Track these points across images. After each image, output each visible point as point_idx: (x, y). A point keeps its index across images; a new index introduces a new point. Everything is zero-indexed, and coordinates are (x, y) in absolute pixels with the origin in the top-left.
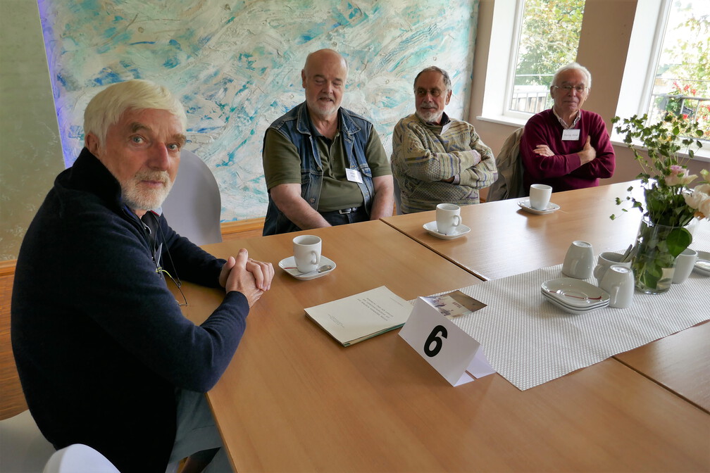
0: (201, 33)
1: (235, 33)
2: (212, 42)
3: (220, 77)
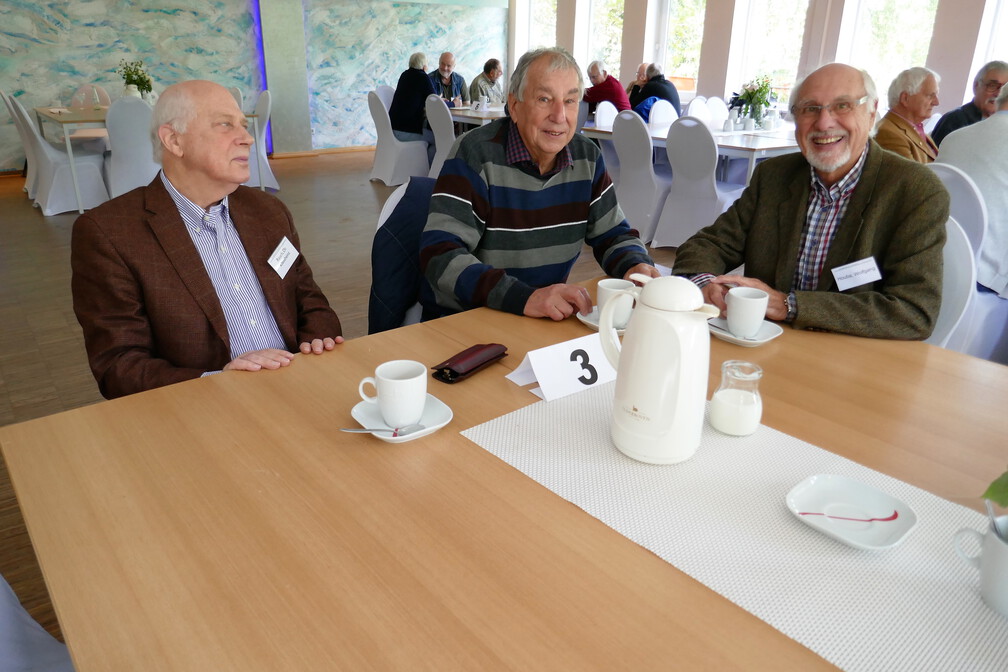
0: (366, 42)
1: (381, 43)
2: (370, 47)
3: (373, 65)
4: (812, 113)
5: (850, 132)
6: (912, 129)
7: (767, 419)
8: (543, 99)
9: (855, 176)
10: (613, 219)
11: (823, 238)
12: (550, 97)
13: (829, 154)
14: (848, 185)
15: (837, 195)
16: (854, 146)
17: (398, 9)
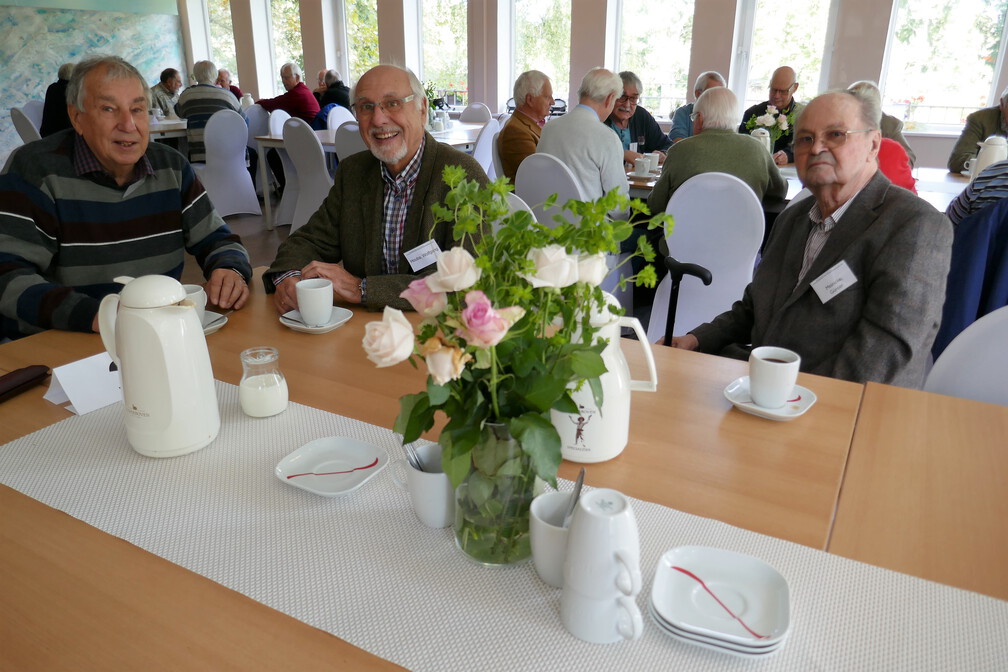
4: (369, 111)
5: (403, 128)
6: (535, 124)
7: (295, 395)
8: (106, 109)
9: (415, 166)
10: (208, 226)
11: (398, 226)
12: (114, 107)
13: (389, 148)
14: (411, 176)
15: (403, 185)
16: (409, 141)
17: (45, 15)
